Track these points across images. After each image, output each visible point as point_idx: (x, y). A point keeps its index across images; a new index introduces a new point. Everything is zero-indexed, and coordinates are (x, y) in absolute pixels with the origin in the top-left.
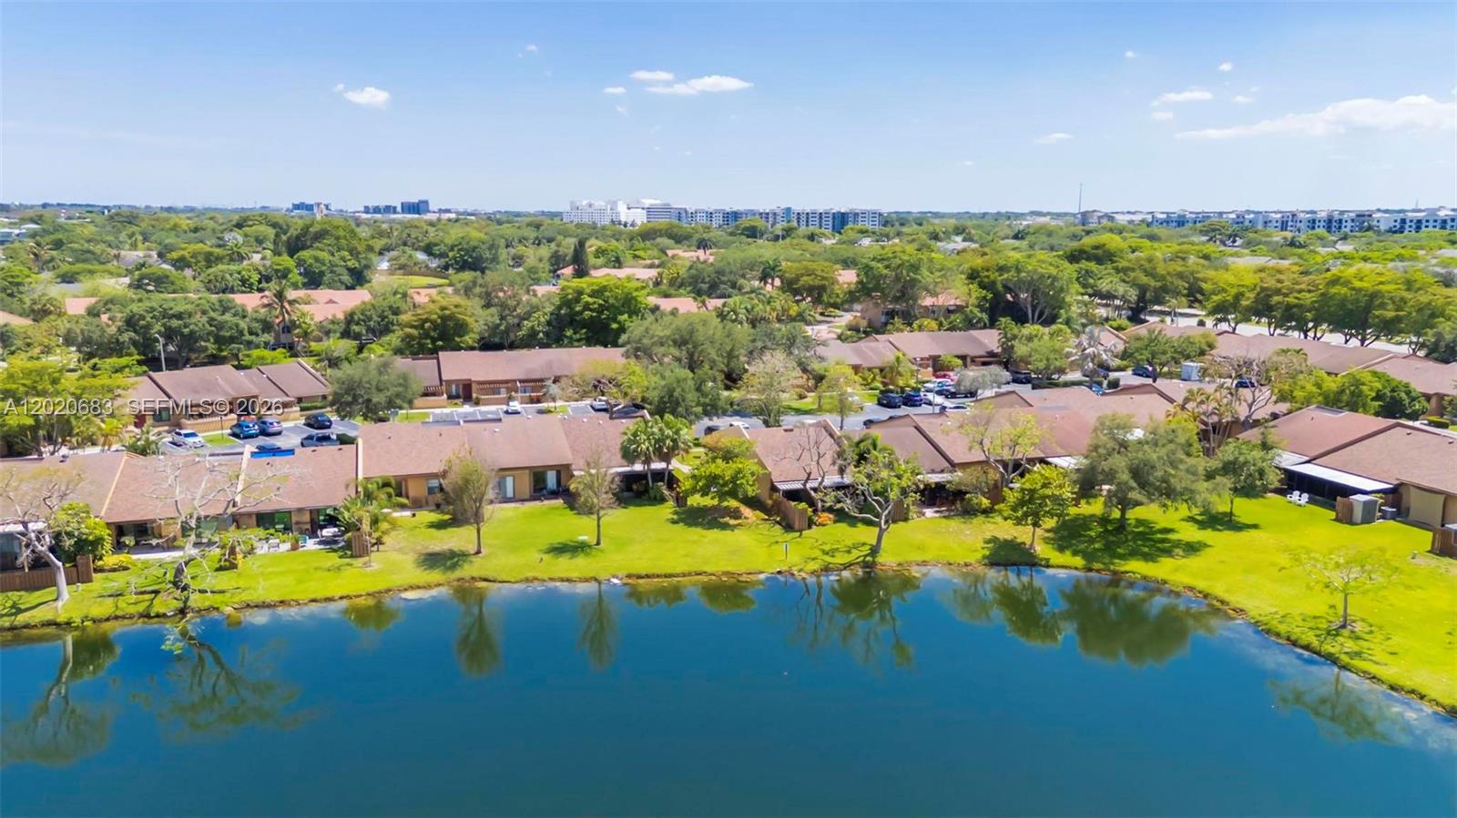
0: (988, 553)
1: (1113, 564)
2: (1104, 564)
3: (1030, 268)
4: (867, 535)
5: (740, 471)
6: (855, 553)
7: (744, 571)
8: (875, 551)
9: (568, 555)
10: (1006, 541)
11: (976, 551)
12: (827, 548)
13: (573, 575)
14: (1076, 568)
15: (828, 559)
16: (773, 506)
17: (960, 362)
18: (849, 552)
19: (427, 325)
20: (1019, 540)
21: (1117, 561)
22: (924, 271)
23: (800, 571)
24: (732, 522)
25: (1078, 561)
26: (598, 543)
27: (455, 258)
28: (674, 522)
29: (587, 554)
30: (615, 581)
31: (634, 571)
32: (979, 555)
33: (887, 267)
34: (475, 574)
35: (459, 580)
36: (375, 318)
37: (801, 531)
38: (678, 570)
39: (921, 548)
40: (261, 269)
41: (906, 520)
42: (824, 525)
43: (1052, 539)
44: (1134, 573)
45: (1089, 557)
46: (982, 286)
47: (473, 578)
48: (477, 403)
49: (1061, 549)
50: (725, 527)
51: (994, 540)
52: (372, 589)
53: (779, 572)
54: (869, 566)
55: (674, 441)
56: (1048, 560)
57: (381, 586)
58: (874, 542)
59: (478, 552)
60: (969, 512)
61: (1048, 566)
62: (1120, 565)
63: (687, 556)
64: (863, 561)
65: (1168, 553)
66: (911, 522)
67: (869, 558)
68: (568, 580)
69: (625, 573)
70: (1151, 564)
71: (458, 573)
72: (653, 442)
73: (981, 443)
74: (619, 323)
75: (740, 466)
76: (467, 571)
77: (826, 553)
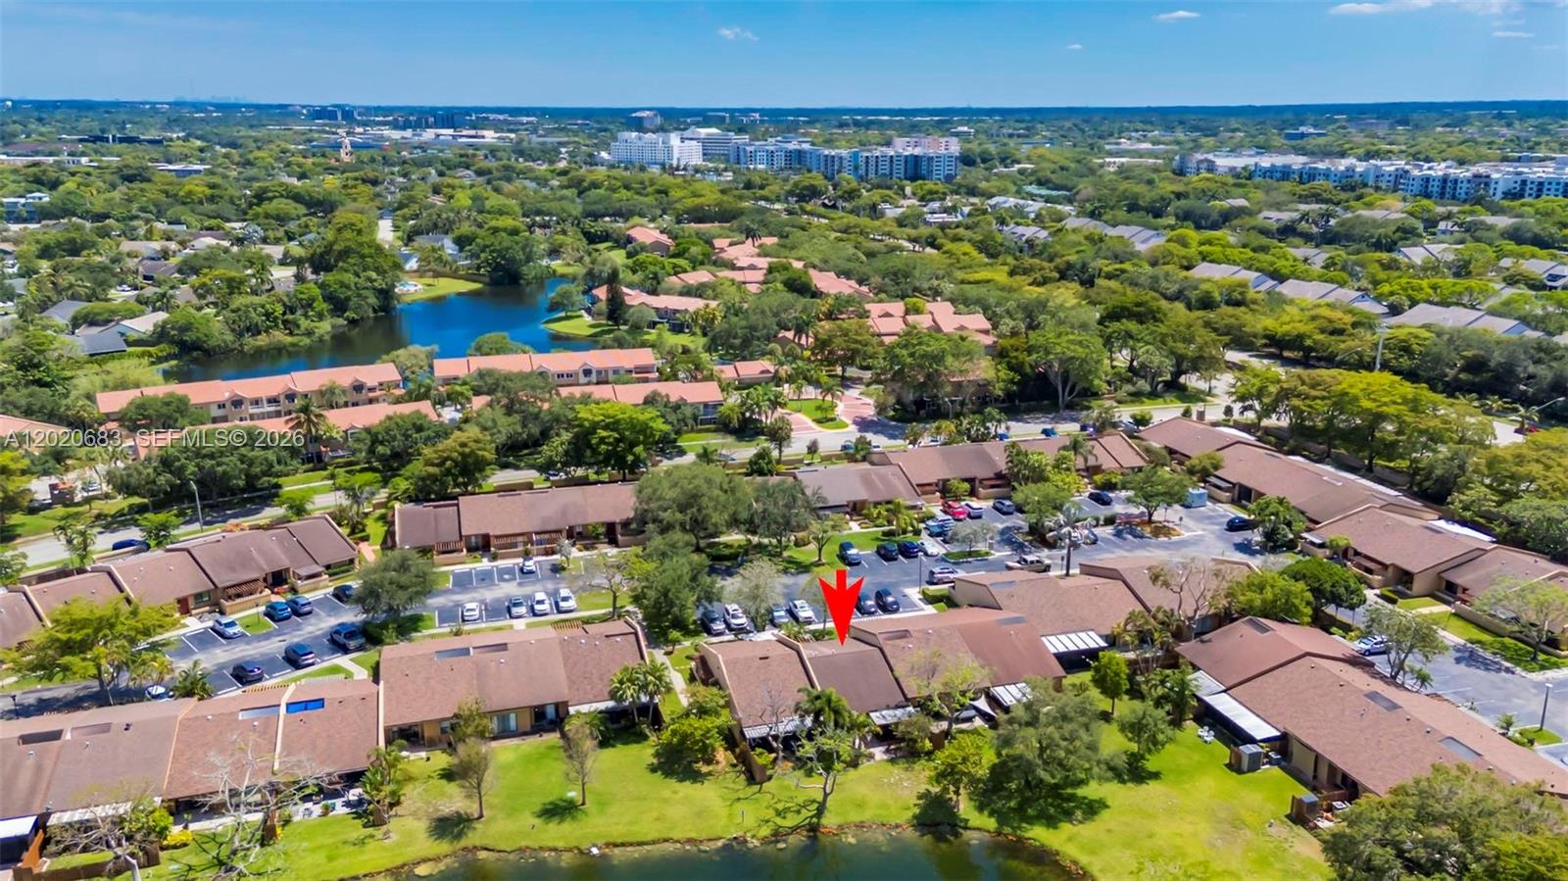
0: (918, 811)
1: (1020, 828)
2: (1013, 828)
3: (1059, 349)
6: (804, 813)
7: (705, 836)
8: (821, 810)
9: (556, 820)
10: (936, 798)
11: (908, 808)
12: (780, 807)
13: (560, 844)
14: (989, 831)
15: (779, 821)
17: (966, 486)
18: (798, 812)
21: (1024, 824)
22: (949, 360)
23: (752, 837)
24: (705, 769)
25: (991, 823)
26: (583, 802)
27: (487, 260)
28: (653, 769)
29: (574, 818)
30: (595, 851)
31: (612, 834)
32: (909, 814)
33: (912, 355)
34: (478, 843)
35: (463, 849)
37: (761, 783)
38: (649, 838)
39: (860, 805)
40: (285, 299)
41: (856, 766)
42: (781, 777)
43: (976, 795)
44: (1034, 841)
45: (1002, 817)
46: (1011, 368)
47: (475, 847)
48: (494, 558)
49: (981, 809)
50: (697, 776)
51: (926, 795)
52: (389, 866)
53: (735, 839)
54: (813, 829)
55: (656, 685)
56: (967, 821)
57: (399, 862)
58: (822, 799)
59: (481, 816)
60: (912, 755)
61: (966, 828)
62: (1027, 830)
64: (809, 824)
65: (1068, 815)
66: (859, 769)
67: (815, 820)
68: (555, 849)
69: (604, 842)
70: (1051, 830)
71: (464, 842)
72: (637, 688)
74: (634, 454)
76: (472, 839)
77: (778, 813)
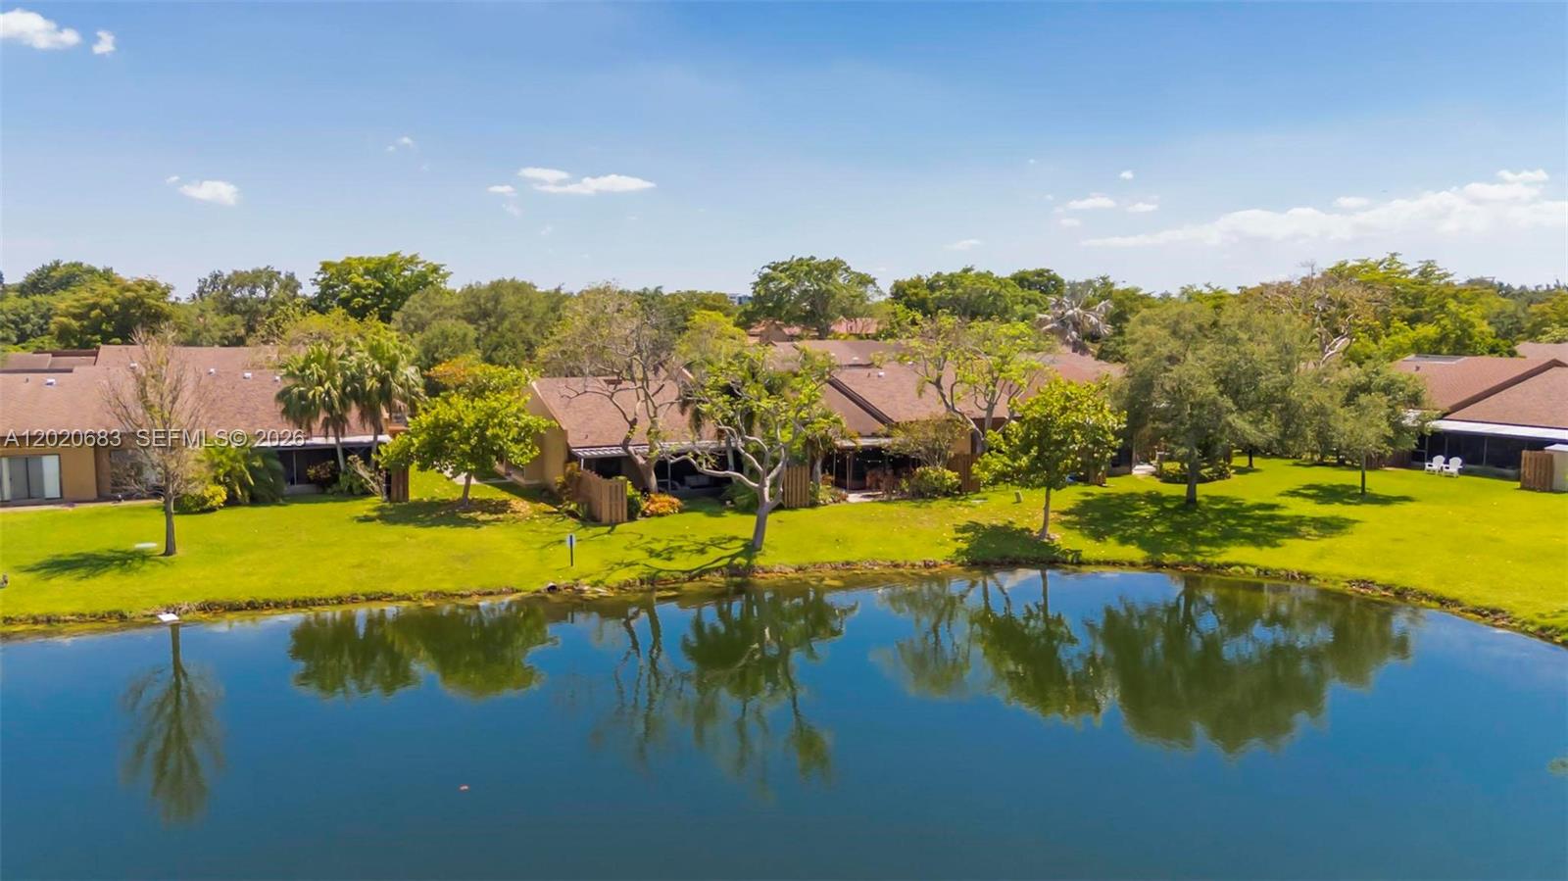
0: (965, 546)
1: (1199, 553)
2: (1183, 554)
4: (740, 526)
5: (492, 414)
6: (713, 553)
7: (475, 587)
8: (752, 548)
9: (76, 575)
10: (994, 528)
11: (943, 544)
12: (658, 547)
14: (1132, 564)
15: (657, 563)
16: (564, 486)
18: (702, 551)
19: (94, 313)
20: (1018, 526)
21: (1203, 548)
23: (596, 584)
25: (1134, 553)
26: (169, 551)
28: (368, 521)
29: (128, 572)
30: (166, 617)
31: (219, 595)
32: (950, 550)
36: (34, 319)
37: (613, 524)
39: (841, 543)
41: (814, 505)
42: (661, 515)
43: (1076, 523)
44: (1243, 566)
45: (1151, 545)
49: (1098, 536)
50: (463, 523)
51: (974, 527)
53: (552, 589)
54: (739, 572)
55: (383, 380)
56: (1077, 553)
58: (750, 535)
60: (924, 493)
61: (1082, 563)
63: (360, 566)
64: (729, 566)
65: (1288, 532)
66: (820, 510)
67: (740, 560)
69: (200, 598)
70: (1267, 549)
72: (339, 380)
73: (938, 383)
75: (495, 404)
77: (652, 553)
